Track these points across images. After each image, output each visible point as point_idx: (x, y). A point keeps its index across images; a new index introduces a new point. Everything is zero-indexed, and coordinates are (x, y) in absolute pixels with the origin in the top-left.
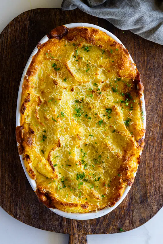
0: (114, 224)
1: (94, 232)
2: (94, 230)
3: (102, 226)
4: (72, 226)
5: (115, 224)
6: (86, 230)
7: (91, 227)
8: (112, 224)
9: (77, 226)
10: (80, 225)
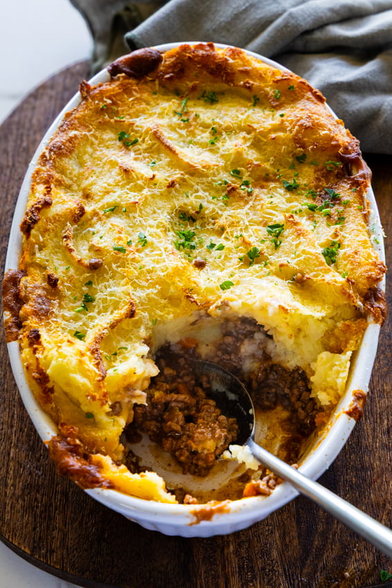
0: (358, 556)
1: (296, 584)
2: (296, 581)
3: (321, 565)
4: (222, 570)
5: (362, 557)
6: (269, 581)
7: (284, 570)
8: (353, 557)
9: (240, 571)
10: (247, 565)
